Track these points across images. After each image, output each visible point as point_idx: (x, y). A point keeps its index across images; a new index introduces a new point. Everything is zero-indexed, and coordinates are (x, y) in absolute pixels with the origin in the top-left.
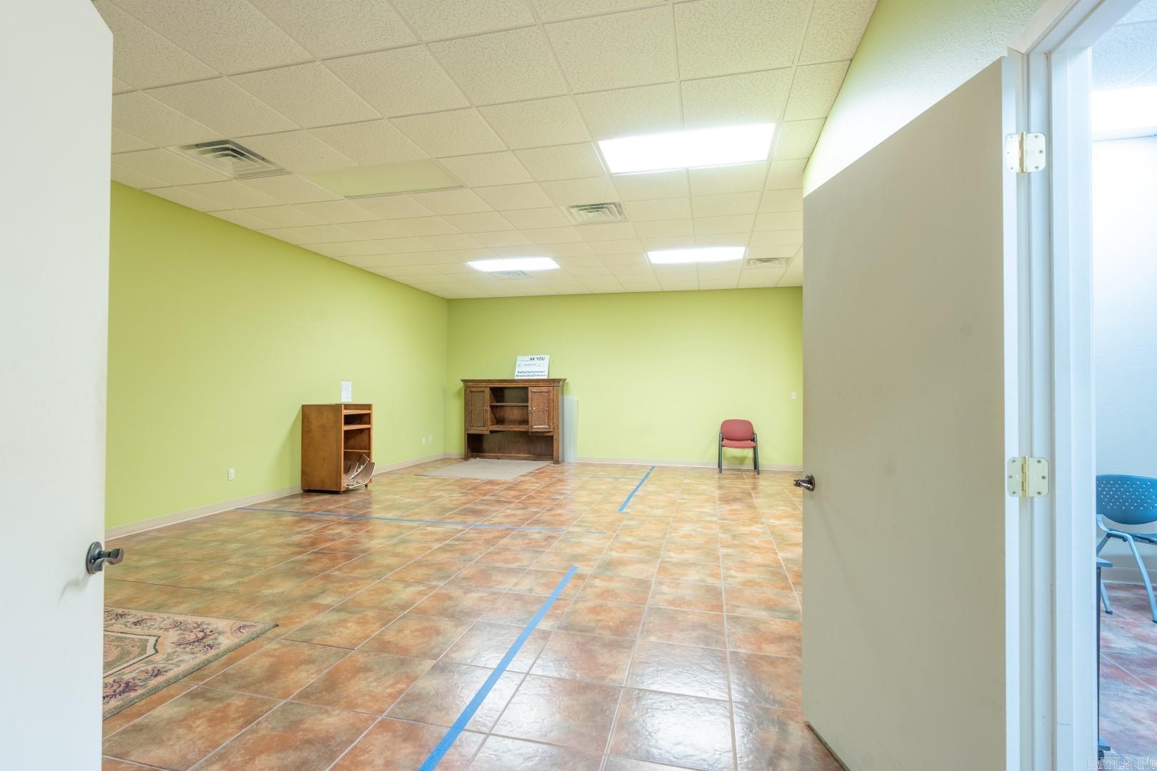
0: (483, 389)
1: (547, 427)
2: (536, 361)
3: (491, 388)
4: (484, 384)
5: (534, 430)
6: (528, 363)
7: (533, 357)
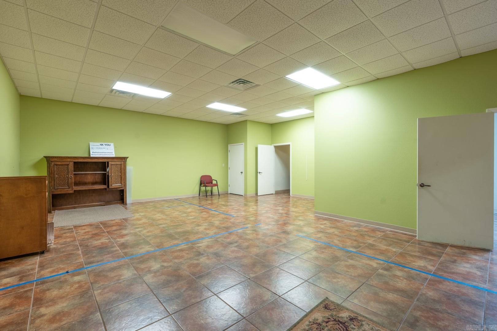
0: (68, 163)
1: (120, 185)
2: (104, 146)
3: (75, 163)
4: (69, 160)
5: (113, 187)
6: (98, 147)
7: (102, 143)
